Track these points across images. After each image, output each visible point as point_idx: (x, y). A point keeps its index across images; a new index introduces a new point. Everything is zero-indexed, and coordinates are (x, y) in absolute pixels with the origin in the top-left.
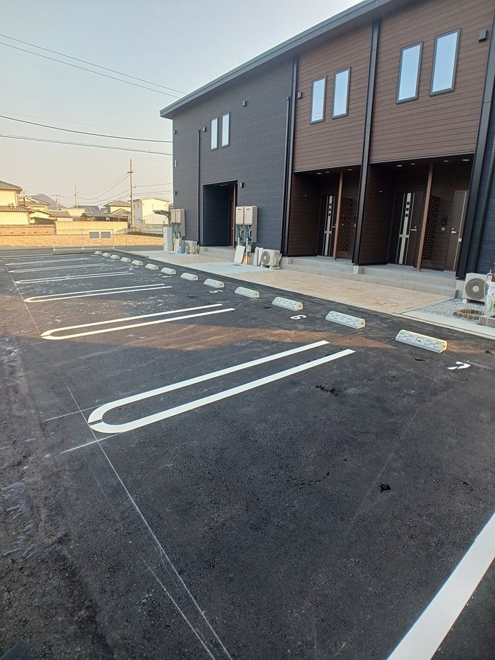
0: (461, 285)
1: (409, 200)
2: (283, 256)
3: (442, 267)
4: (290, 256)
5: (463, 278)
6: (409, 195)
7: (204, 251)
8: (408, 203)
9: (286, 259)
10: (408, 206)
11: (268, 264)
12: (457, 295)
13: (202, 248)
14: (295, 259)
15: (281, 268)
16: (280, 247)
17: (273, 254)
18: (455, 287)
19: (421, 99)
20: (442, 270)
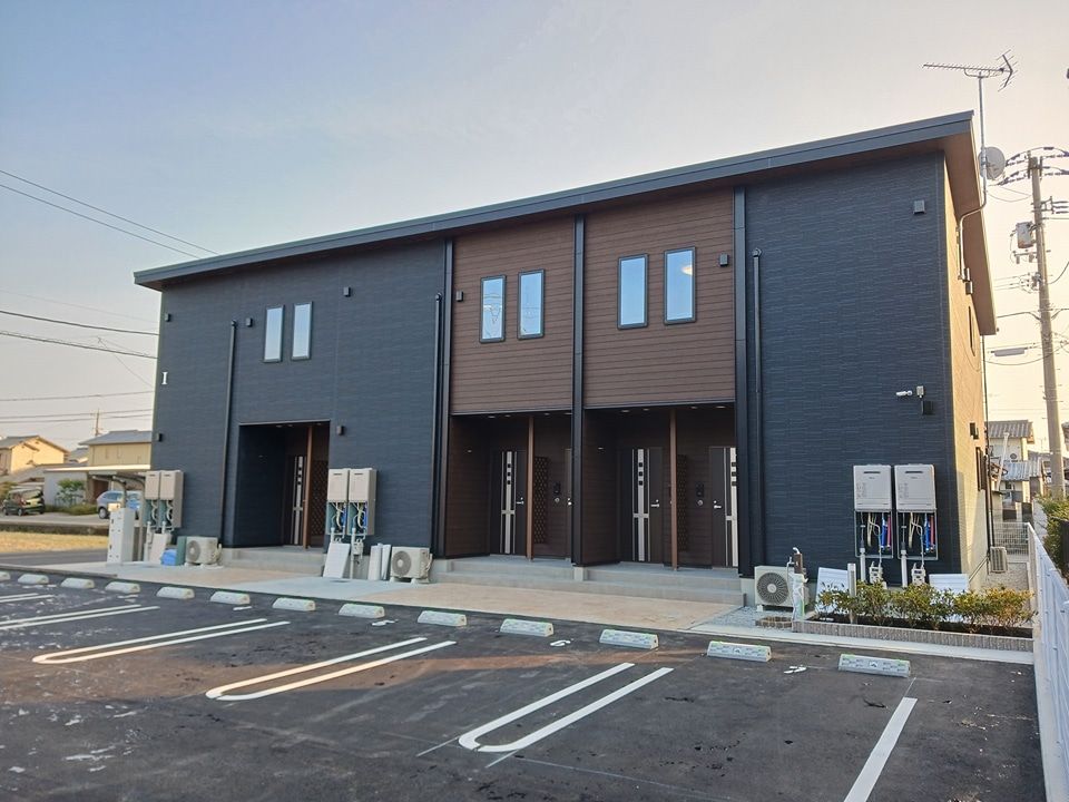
0: (749, 586)
1: (641, 459)
2: (435, 557)
3: (709, 562)
4: (448, 558)
5: (751, 575)
6: (641, 453)
7: (234, 558)
8: (641, 464)
9: (443, 564)
10: (641, 469)
11: (407, 576)
12: (746, 602)
13: (230, 552)
14: (459, 563)
15: (431, 582)
16: (429, 541)
17: (417, 555)
18: (740, 590)
19: (651, 328)
20: (708, 566)
